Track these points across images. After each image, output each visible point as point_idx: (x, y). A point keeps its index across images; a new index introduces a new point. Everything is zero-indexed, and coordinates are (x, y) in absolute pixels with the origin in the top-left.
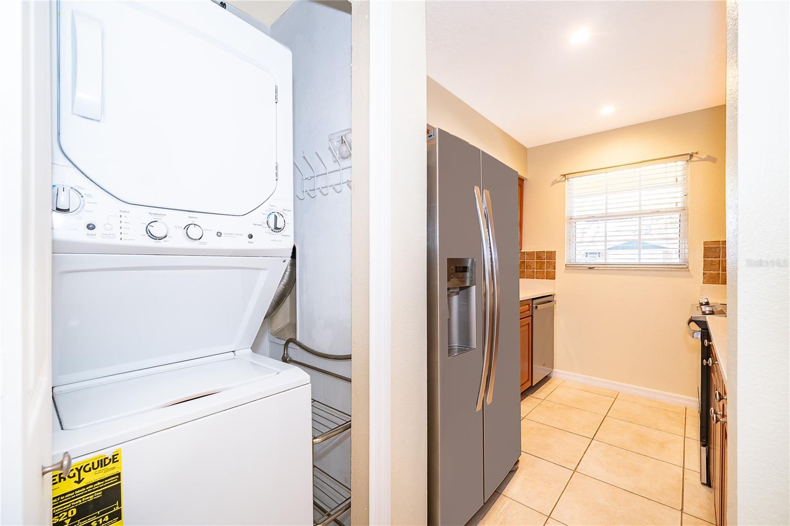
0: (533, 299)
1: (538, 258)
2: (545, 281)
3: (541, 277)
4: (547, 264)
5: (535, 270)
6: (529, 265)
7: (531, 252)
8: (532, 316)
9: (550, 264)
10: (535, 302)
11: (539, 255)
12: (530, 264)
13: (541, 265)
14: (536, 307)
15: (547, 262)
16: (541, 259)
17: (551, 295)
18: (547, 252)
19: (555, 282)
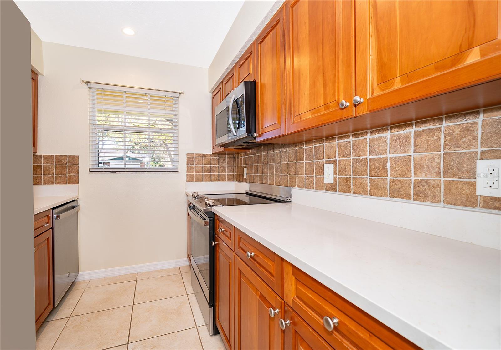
0: (53, 209)
1: (58, 162)
2: (67, 186)
3: (62, 183)
4: (69, 169)
5: (55, 176)
6: (47, 170)
7: (49, 156)
8: (53, 229)
9: (72, 169)
10: (56, 211)
11: (60, 159)
12: (48, 168)
13: (61, 170)
14: (58, 217)
15: (69, 167)
16: (62, 163)
17: (74, 200)
18: (69, 157)
19: (78, 186)
